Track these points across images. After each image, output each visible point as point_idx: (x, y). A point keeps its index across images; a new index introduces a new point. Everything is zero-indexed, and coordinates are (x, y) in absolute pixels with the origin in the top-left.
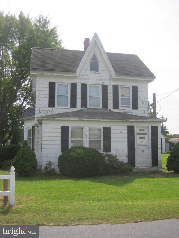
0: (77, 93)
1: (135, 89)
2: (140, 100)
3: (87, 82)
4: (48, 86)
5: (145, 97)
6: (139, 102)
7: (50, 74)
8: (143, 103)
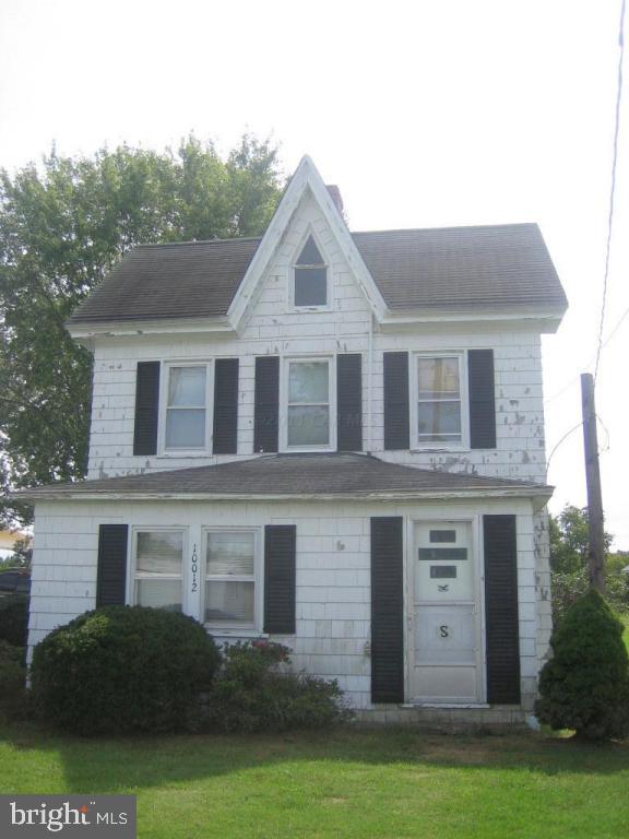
0: (240, 394)
1: (481, 365)
2: (508, 407)
3: (280, 350)
4: (132, 377)
5: (527, 391)
6: (499, 418)
7: (135, 333)
8: (520, 420)
